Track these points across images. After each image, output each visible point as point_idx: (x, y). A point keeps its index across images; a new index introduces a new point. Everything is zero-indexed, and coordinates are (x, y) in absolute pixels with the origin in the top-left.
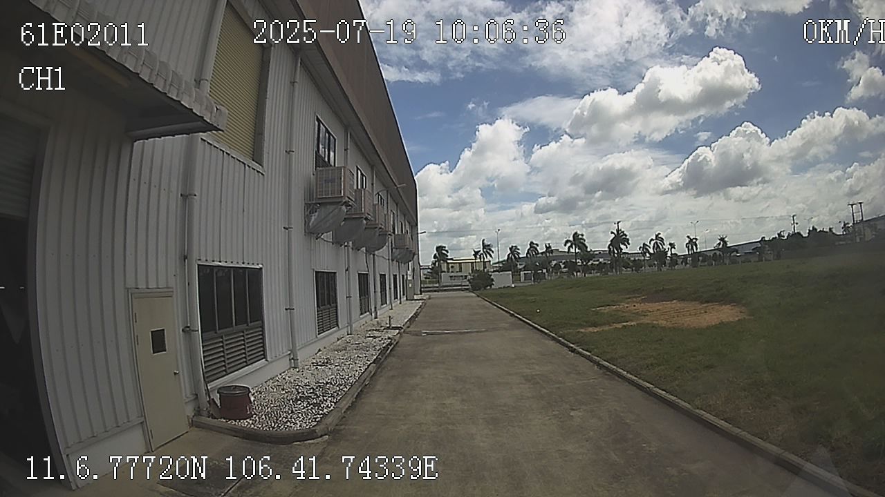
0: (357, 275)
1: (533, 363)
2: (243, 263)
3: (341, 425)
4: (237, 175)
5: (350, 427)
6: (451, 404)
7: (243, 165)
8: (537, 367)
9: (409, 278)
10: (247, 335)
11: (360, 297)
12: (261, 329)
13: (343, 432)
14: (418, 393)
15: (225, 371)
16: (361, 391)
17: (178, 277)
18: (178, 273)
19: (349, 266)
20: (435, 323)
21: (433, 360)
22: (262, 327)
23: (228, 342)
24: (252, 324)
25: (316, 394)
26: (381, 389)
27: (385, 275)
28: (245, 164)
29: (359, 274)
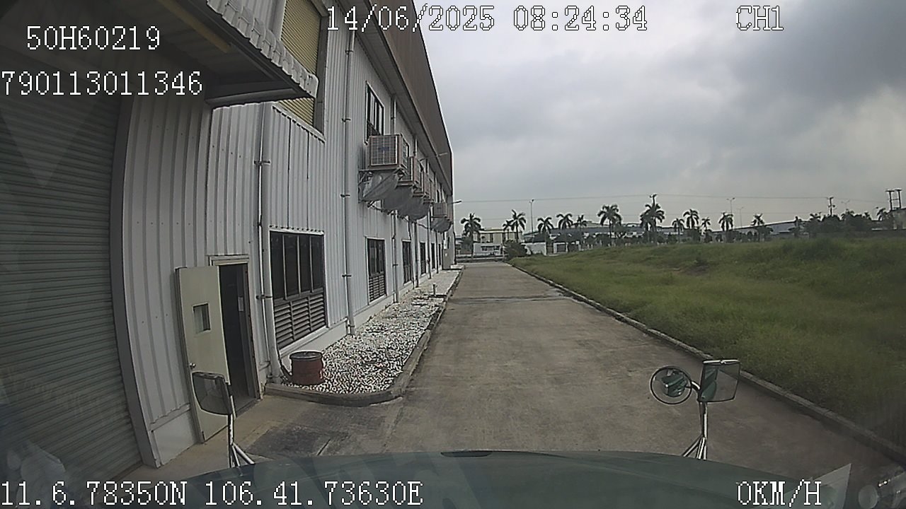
0: (401, 243)
1: (584, 330)
2: (308, 230)
3: (412, 387)
4: (302, 142)
5: (421, 388)
6: (512, 366)
7: (307, 133)
8: (588, 334)
9: (445, 248)
10: (311, 301)
11: (404, 265)
12: (322, 296)
13: (416, 392)
14: (479, 357)
15: (292, 337)
16: (422, 355)
17: (253, 244)
18: (253, 239)
19: (395, 234)
20: (477, 291)
21: (484, 327)
22: (324, 294)
23: (294, 309)
24: (316, 290)
25: (380, 359)
26: (442, 353)
27: (424, 244)
28: (308, 132)
29: (403, 242)
